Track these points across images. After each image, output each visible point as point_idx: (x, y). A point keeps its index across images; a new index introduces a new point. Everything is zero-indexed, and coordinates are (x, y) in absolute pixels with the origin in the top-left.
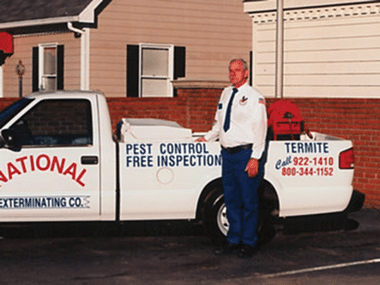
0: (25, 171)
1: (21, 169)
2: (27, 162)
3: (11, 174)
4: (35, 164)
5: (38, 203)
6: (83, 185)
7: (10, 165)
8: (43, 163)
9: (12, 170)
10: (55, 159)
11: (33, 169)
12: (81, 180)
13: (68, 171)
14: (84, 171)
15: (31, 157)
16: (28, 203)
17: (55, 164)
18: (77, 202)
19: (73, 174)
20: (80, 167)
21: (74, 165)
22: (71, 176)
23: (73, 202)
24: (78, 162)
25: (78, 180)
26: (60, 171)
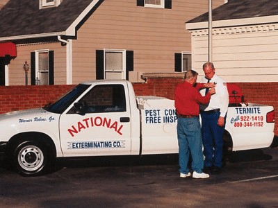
0: (88, 126)
1: (85, 126)
2: (89, 122)
3: (80, 128)
4: (94, 123)
5: (96, 145)
6: (121, 134)
7: (79, 123)
8: (98, 122)
9: (81, 126)
10: (105, 119)
11: (92, 125)
12: (120, 131)
13: (112, 126)
14: (122, 126)
15: (92, 119)
16: (89, 145)
17: (105, 122)
18: (117, 144)
19: (116, 128)
20: (120, 124)
21: (116, 123)
22: (114, 129)
23: (115, 144)
24: (118, 121)
25: (118, 132)
26: (108, 126)
